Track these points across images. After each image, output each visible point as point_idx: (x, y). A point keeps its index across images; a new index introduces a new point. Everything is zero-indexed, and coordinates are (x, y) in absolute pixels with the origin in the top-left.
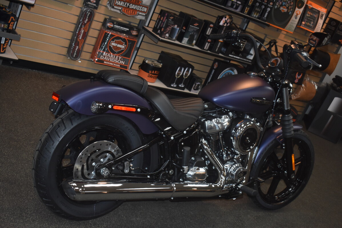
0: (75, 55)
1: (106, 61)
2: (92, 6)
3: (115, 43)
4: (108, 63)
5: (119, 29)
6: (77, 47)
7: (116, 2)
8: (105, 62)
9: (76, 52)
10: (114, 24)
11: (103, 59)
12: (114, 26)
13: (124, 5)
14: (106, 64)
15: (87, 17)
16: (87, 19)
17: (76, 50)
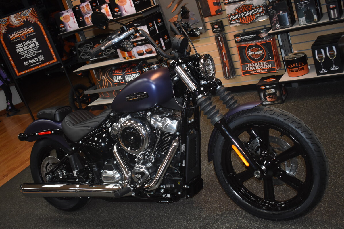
0: (227, 75)
1: (253, 71)
2: (218, 30)
3: (251, 52)
4: (255, 72)
5: (247, 39)
6: (226, 67)
7: (231, 18)
8: (251, 72)
9: (227, 72)
10: (240, 37)
11: (249, 70)
12: (241, 38)
13: (239, 16)
14: (253, 73)
15: (220, 41)
16: (221, 43)
17: (227, 70)
